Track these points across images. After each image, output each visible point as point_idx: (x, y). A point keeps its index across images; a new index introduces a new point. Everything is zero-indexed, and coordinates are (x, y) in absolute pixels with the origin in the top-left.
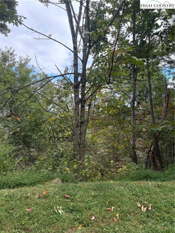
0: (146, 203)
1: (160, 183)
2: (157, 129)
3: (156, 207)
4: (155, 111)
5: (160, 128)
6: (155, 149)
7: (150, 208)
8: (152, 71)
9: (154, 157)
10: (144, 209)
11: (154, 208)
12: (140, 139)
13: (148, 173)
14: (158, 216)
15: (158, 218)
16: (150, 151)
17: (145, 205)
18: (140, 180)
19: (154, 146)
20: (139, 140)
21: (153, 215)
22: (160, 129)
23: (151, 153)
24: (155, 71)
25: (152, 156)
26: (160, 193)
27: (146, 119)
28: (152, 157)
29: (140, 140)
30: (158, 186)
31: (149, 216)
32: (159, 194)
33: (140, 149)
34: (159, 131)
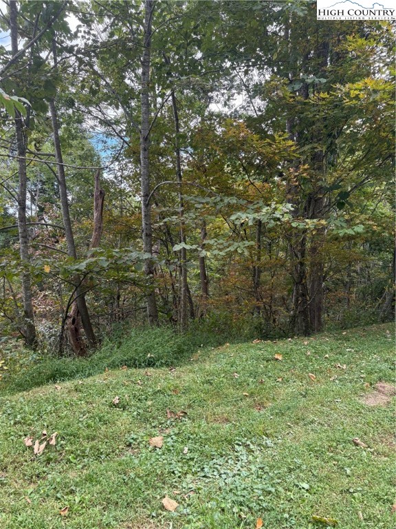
0: (45, 432)
1: (80, 382)
2: (77, 267)
3: (68, 435)
4: (79, 229)
5: (82, 264)
6: (78, 312)
7: (53, 442)
8: (68, 137)
9: (76, 330)
10: (39, 448)
11: (63, 438)
12: (47, 293)
13: (57, 367)
14: (72, 453)
15: (70, 457)
16: (67, 317)
17: (43, 438)
18: (38, 384)
19: (77, 306)
20: (45, 296)
21: (61, 454)
22: (83, 266)
23: (69, 321)
24: (75, 138)
25: (73, 326)
26: (79, 403)
27: (58, 246)
28: (72, 330)
29: (47, 295)
30: (76, 390)
31: (51, 459)
32: (77, 404)
33: (48, 315)
34: (81, 270)
